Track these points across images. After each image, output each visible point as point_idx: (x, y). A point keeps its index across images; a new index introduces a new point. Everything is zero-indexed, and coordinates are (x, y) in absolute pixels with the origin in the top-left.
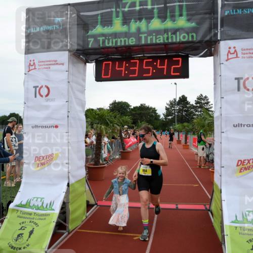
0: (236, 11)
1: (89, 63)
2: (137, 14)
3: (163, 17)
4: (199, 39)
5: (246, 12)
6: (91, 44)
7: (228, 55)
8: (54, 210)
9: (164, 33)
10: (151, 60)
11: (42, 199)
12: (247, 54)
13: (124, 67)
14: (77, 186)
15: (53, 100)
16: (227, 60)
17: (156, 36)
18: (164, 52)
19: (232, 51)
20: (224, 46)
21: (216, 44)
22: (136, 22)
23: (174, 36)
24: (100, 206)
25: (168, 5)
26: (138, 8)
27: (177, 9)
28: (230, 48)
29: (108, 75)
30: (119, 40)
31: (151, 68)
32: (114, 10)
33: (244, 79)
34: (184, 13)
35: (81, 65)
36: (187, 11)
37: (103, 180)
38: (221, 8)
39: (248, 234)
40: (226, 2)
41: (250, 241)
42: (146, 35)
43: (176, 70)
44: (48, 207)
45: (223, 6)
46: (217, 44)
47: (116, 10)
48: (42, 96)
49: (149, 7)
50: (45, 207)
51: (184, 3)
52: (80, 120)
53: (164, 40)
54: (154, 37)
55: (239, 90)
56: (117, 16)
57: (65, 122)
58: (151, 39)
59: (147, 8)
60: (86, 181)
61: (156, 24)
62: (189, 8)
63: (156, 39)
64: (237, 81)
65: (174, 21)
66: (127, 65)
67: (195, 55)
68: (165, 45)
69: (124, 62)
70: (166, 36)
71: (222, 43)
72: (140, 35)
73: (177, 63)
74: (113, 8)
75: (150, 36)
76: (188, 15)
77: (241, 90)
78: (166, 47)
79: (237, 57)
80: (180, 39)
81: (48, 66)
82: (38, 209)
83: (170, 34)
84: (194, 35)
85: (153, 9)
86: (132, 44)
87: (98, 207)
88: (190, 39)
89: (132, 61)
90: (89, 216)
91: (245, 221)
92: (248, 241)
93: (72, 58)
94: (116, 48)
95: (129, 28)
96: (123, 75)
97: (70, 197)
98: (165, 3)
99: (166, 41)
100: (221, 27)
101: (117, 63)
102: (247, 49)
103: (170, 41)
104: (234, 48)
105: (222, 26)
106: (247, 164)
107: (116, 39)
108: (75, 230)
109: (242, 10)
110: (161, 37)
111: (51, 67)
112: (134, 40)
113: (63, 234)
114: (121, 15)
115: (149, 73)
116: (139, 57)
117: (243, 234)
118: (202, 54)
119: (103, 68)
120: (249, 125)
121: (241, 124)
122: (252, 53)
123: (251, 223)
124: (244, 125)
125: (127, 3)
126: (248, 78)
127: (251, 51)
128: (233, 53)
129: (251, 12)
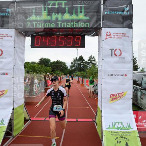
1: (27, 36)
2: (56, 10)
3: (71, 13)
4: (91, 26)
5: (116, 13)
6: (29, 25)
7: (106, 36)
8: (4, 124)
9: (72, 22)
10: (64, 37)
12: (116, 36)
13: (48, 39)
14: (18, 109)
15: (5, 58)
16: (106, 39)
17: (67, 23)
18: (71, 32)
19: (109, 34)
20: (104, 31)
21: (100, 30)
22: (55, 14)
23: (77, 24)
25: (74, 6)
26: (57, 6)
27: (79, 8)
28: (107, 32)
29: (38, 44)
30: (45, 24)
31: (64, 41)
33: (114, 50)
34: (83, 11)
35: (22, 38)
36: (84, 10)
38: (103, 10)
39: (115, 135)
40: (105, 7)
41: (116, 138)
42: (61, 22)
47: (44, 6)
49: (63, 6)
51: (83, 6)
52: (21, 70)
54: (66, 24)
55: (112, 56)
57: (12, 71)
58: (64, 25)
59: (62, 7)
60: (24, 106)
61: (67, 16)
62: (86, 9)
63: (67, 25)
64: (111, 51)
65: (77, 15)
66: (50, 39)
67: (88, 35)
68: (72, 28)
69: (48, 37)
70: (72, 23)
71: (103, 29)
72: (58, 22)
73: (78, 39)
75: (63, 23)
76: (85, 12)
77: (113, 56)
78: (72, 29)
79: (111, 37)
80: (80, 26)
81: (2, 38)
83: (74, 22)
84: (88, 24)
86: (53, 27)
87: (31, 121)
88: (86, 26)
89: (52, 37)
90: (26, 127)
91: (114, 128)
92: (115, 139)
93: (17, 33)
94: (44, 29)
95: (51, 18)
96: (47, 45)
97: (14, 116)
98: (72, 5)
99: (72, 27)
100: (103, 21)
101: (44, 37)
102: (116, 34)
103: (75, 26)
104: (110, 32)
105: (103, 20)
106: (115, 96)
109: (114, 12)
110: (70, 24)
111: (4, 38)
112: (54, 25)
113: (9, 138)
114: (47, 9)
115: (62, 44)
116: (57, 35)
117: (113, 135)
118: (92, 34)
119: (36, 40)
120: (117, 75)
121: (113, 75)
122: (119, 36)
123: (117, 129)
124: (114, 75)
125: (51, 3)
126: (116, 49)
127: (118, 35)
128: (109, 35)
129: (118, 13)
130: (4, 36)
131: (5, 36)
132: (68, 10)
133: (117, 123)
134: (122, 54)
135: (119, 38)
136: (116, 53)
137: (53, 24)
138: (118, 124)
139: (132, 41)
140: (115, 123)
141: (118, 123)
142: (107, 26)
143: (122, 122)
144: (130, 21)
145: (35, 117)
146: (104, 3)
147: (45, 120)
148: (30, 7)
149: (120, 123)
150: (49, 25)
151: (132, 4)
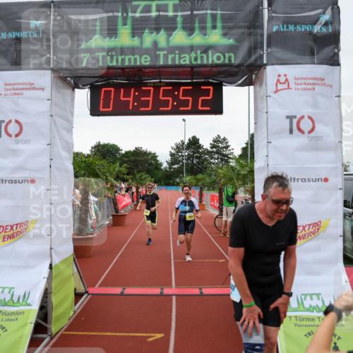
0: (287, 27)
2: (154, 22)
3: (190, 30)
4: (238, 62)
5: (300, 29)
7: (277, 85)
8: (30, 305)
10: (171, 88)
11: (11, 289)
12: (301, 84)
13: (132, 97)
14: (62, 267)
16: (275, 92)
17: (180, 54)
18: (189, 77)
19: (282, 79)
20: (272, 73)
21: (260, 70)
22: (152, 33)
23: (205, 56)
24: (92, 294)
26: (154, 14)
27: (209, 19)
28: (279, 76)
29: (109, 108)
30: (127, 58)
31: (171, 99)
32: (120, 14)
33: (298, 117)
34: (219, 24)
35: (68, 92)
36: (223, 23)
37: (91, 256)
38: (268, 22)
39: (306, 326)
40: (273, 15)
41: (309, 334)
42: (165, 52)
43: (205, 103)
44: (21, 301)
45: (270, 19)
46: (262, 69)
47: (122, 14)
48: (9, 135)
49: (171, 14)
50: (16, 301)
51: (219, 12)
52: (66, 171)
53: (191, 61)
54: (177, 56)
56: (125, 24)
57: (46, 175)
58: (174, 59)
59: (167, 16)
60: (74, 260)
61: (179, 38)
62: (225, 19)
63: (180, 58)
64: (288, 120)
65: (205, 35)
66: (137, 94)
67: (231, 83)
68: (192, 67)
69: (133, 90)
70: (193, 55)
71: (269, 68)
72: (158, 53)
73: (207, 93)
74: (118, 12)
75: (172, 54)
76: (223, 28)
77: (294, 133)
78: (192, 70)
79: (289, 88)
80: (213, 61)
82: (6, 304)
83: (199, 52)
84: (232, 55)
85: (176, 16)
87: (90, 296)
88: (227, 62)
89: (143, 88)
90: (79, 311)
91: (301, 308)
92: (306, 335)
94: (123, 69)
95: (142, 42)
96: (131, 108)
98: (192, 11)
99: (194, 63)
100: (268, 48)
101: (122, 90)
102: (301, 78)
103: (199, 62)
104: (285, 75)
105: (269, 46)
106: (302, 232)
107: (123, 57)
108: (60, 332)
109: (295, 26)
110: (187, 56)
112: (149, 59)
113: (43, 340)
114: (129, 22)
115: (168, 107)
116: (154, 83)
117: (300, 326)
118: (240, 82)
119: (102, 98)
120: (304, 180)
121: (294, 179)
122: (308, 84)
123: (308, 310)
124: (298, 179)
125: (139, 6)
126: (302, 117)
127: (307, 81)
128: (284, 83)
129: (306, 30)
130: (24, 86)
131: (29, 86)
132: (183, 23)
133: (308, 297)
134: (316, 129)
135: (309, 89)
136: (302, 126)
137: (145, 56)
138: (312, 299)
139: (339, 96)
140: (303, 297)
141: (311, 295)
142: (279, 62)
143: (320, 294)
144: (334, 48)
145: (97, 286)
146: (270, 5)
147: (122, 293)
148: (91, 17)
149: (314, 297)
150: (135, 59)
151: (338, 7)
